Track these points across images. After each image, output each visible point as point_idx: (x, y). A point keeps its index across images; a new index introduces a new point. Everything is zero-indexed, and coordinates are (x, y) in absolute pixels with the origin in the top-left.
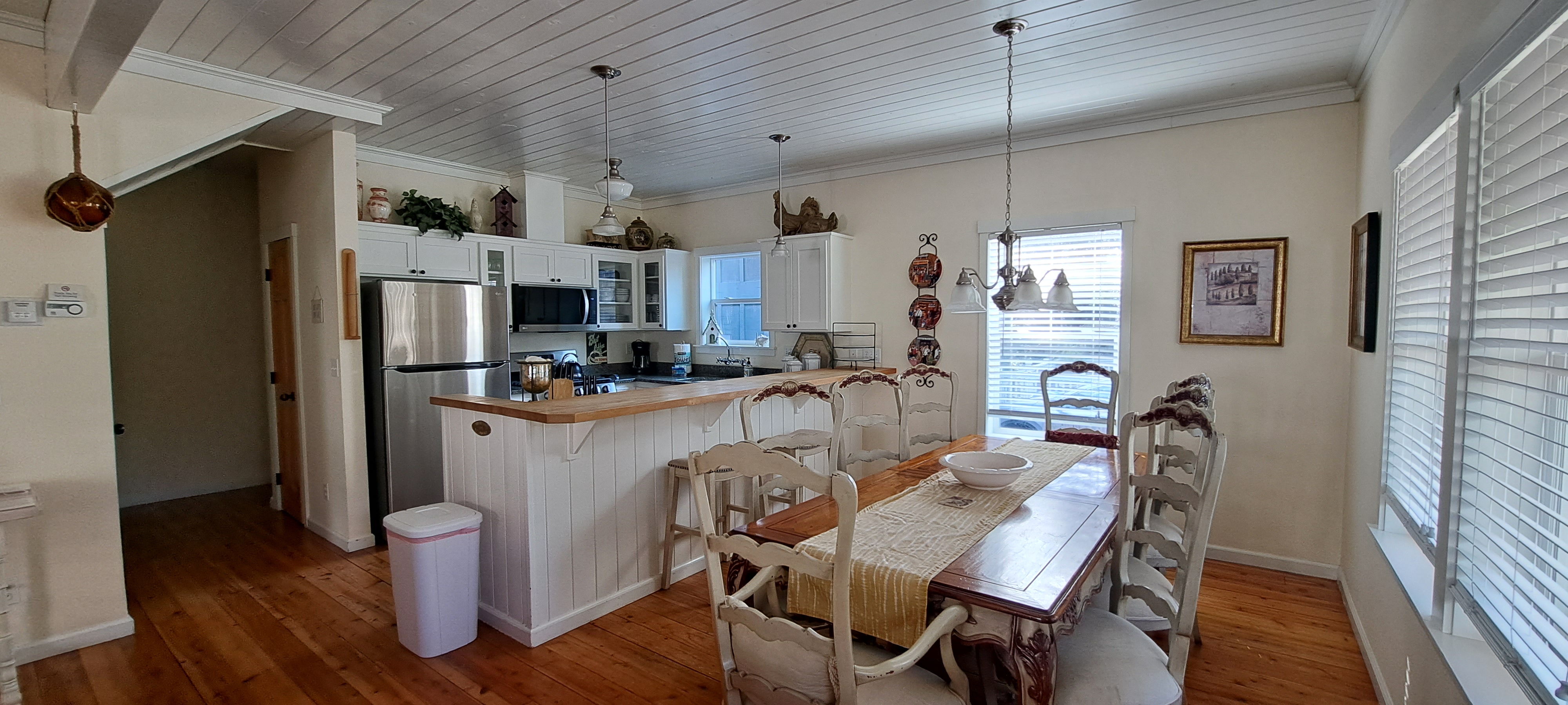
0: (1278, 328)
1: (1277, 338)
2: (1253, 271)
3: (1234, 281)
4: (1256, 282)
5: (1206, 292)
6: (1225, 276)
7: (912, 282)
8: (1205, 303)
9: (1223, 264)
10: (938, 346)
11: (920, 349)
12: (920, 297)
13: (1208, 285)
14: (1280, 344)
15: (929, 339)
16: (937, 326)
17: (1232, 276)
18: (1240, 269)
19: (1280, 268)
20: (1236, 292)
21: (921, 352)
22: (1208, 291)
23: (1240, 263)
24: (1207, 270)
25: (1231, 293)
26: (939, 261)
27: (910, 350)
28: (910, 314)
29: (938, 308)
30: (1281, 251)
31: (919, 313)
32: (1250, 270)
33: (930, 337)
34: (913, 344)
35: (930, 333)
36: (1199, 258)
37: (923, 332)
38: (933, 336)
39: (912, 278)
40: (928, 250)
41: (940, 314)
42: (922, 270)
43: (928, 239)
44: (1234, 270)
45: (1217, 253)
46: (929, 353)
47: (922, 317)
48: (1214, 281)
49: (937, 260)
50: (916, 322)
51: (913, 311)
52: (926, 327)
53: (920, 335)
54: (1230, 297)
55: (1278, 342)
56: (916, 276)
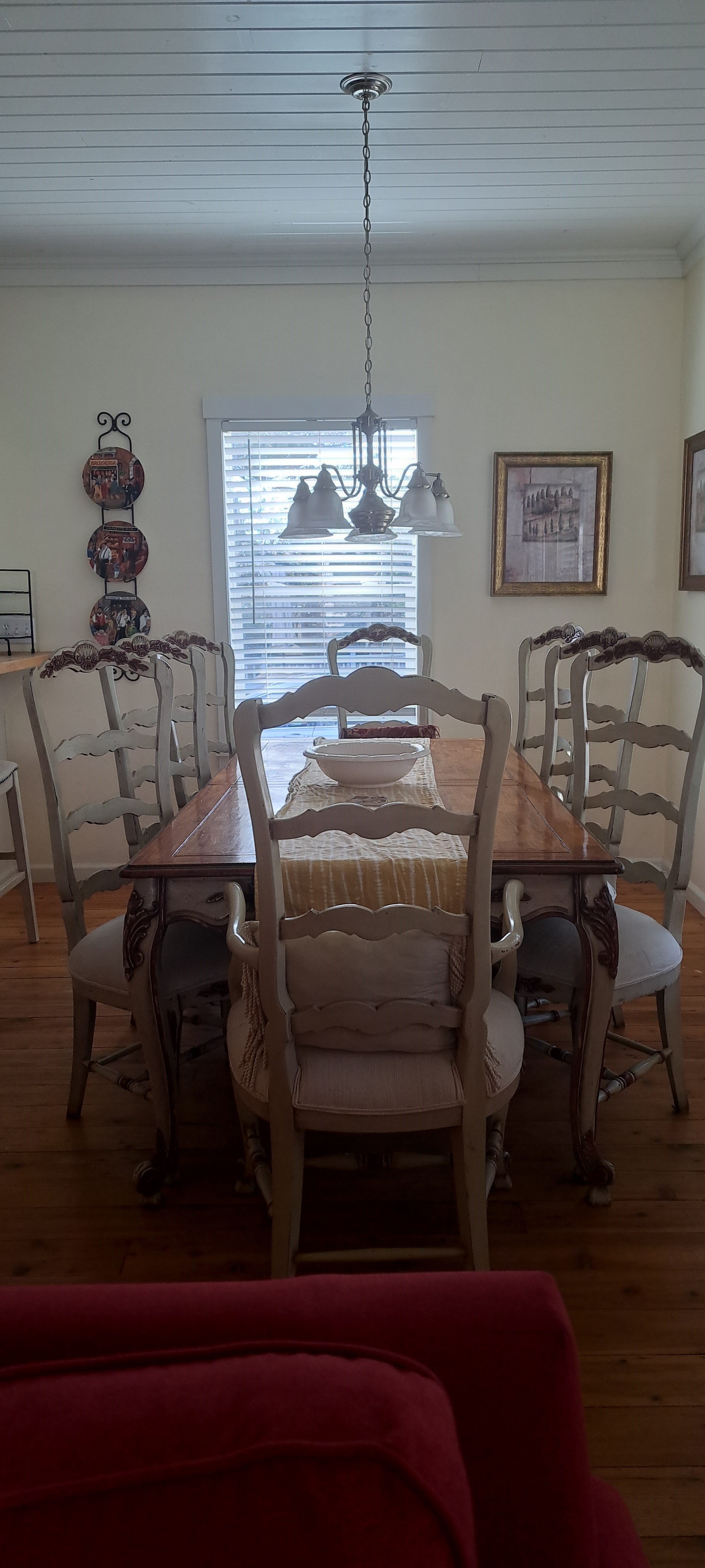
0: (600, 571)
1: (599, 584)
2: (574, 497)
3: (553, 509)
4: (577, 511)
5: (522, 523)
6: (543, 503)
7: (92, 498)
8: (521, 538)
9: (541, 485)
10: (145, 610)
11: (112, 616)
12: (105, 527)
13: (524, 514)
14: (604, 592)
15: (128, 598)
16: (139, 578)
17: (551, 502)
18: (560, 493)
19: (603, 493)
20: (556, 524)
21: (115, 622)
22: (525, 523)
23: (560, 485)
24: (523, 492)
25: (550, 525)
26: (138, 462)
27: (94, 617)
28: (90, 554)
29: (141, 544)
30: (604, 470)
31: (107, 553)
32: (570, 496)
33: (130, 595)
34: (98, 608)
35: (128, 588)
36: (514, 477)
37: (115, 587)
38: (134, 593)
39: (90, 491)
40: (114, 441)
41: (146, 554)
42: (106, 477)
43: (114, 422)
44: (553, 493)
45: (534, 469)
46: (128, 623)
47: (113, 560)
48: (530, 509)
49: (134, 460)
50: (103, 570)
51: (95, 550)
52: (125, 578)
53: (108, 593)
54: (549, 531)
55: (601, 589)
56: (96, 487)
